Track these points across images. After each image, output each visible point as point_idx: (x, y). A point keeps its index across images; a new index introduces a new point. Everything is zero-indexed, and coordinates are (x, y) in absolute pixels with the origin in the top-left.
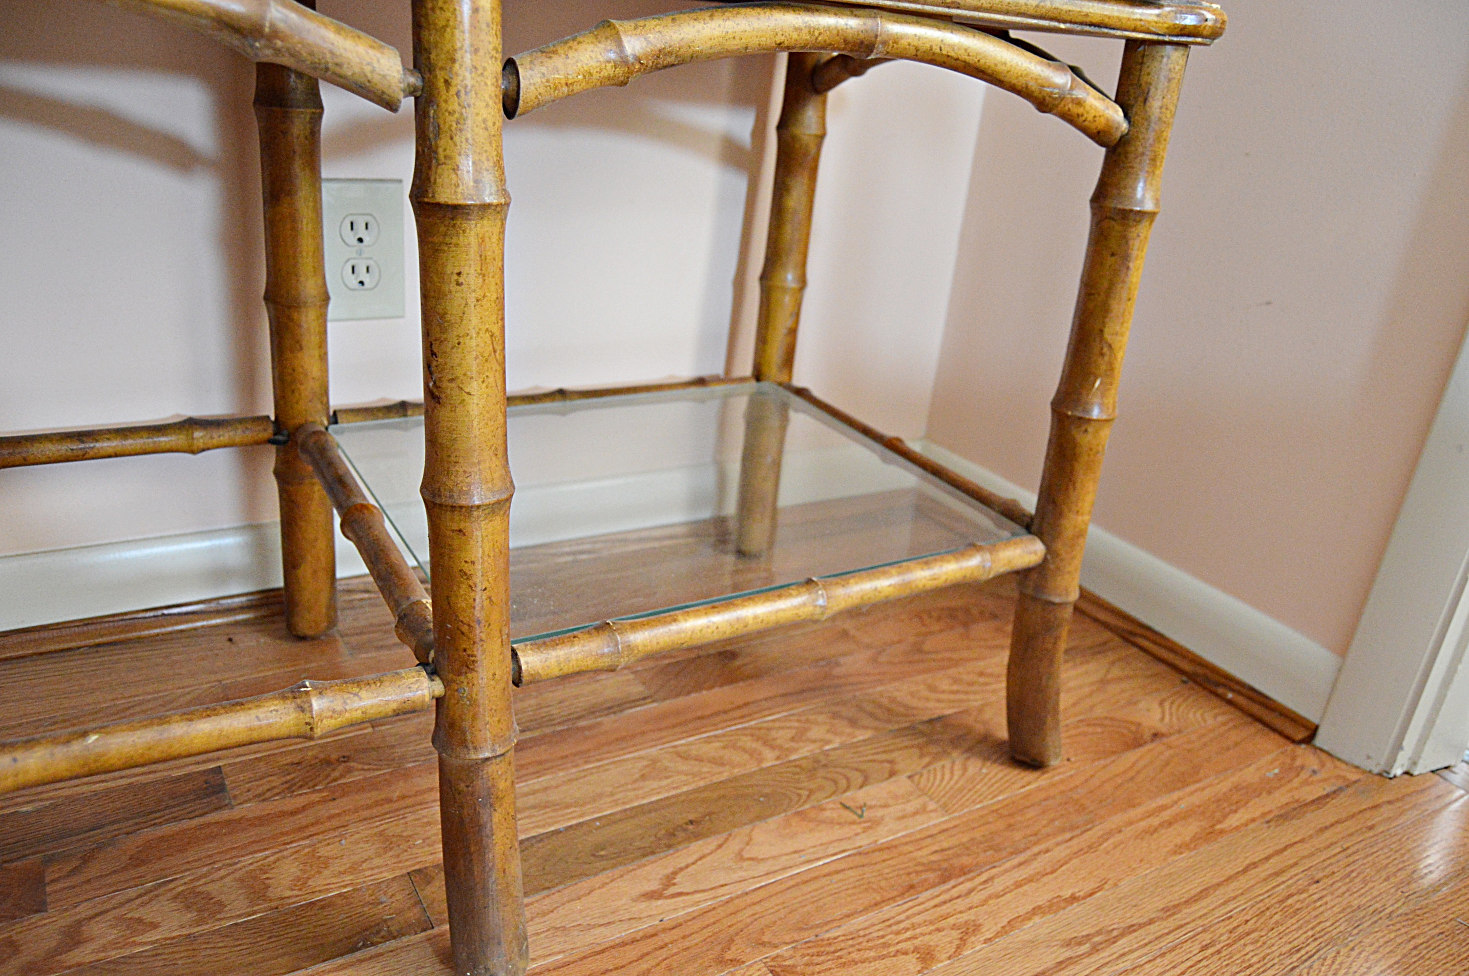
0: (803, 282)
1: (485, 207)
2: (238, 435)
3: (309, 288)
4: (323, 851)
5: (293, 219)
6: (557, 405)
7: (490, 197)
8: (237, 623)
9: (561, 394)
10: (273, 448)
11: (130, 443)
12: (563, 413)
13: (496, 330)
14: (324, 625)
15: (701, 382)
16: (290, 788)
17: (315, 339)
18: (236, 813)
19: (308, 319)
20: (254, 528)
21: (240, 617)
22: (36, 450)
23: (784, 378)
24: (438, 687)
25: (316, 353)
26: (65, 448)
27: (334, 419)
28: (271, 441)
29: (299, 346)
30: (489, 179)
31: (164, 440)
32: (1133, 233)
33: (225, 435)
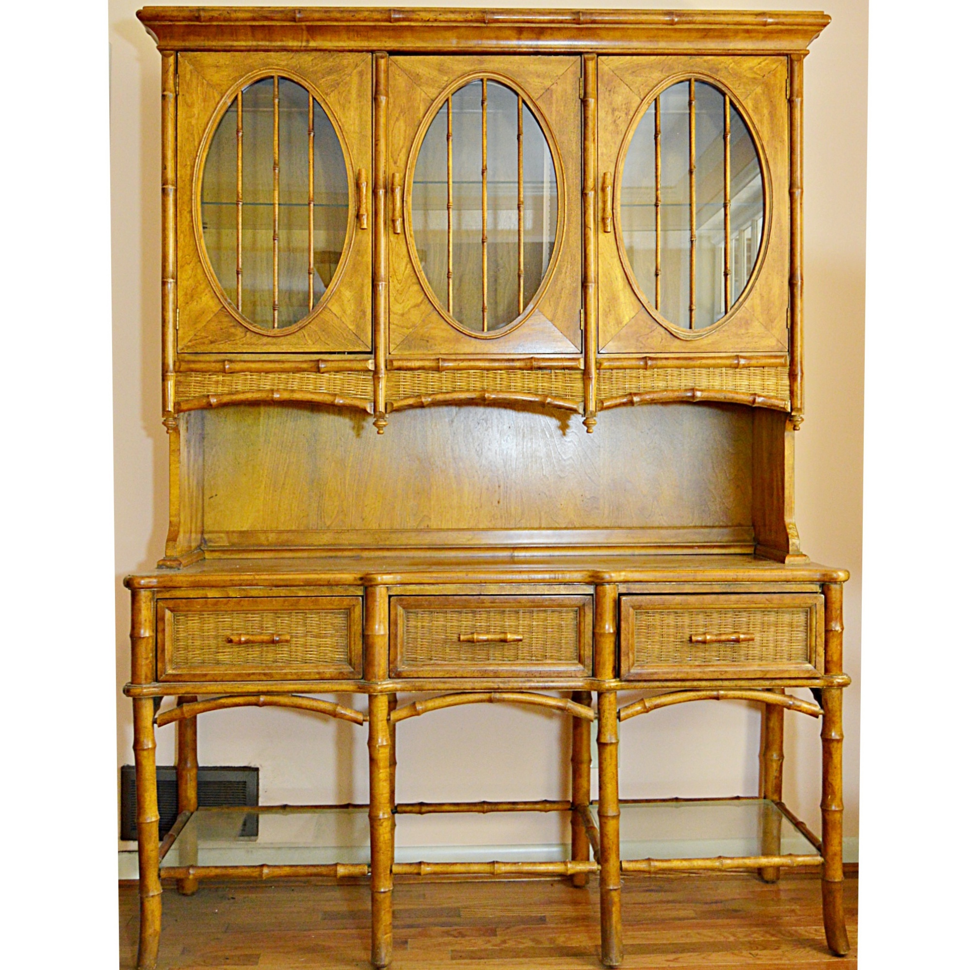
0: (781, 756)
1: (611, 744)
2: (560, 806)
3: (585, 757)
4: (572, 937)
5: (582, 734)
6: (674, 803)
7: (614, 741)
8: (555, 881)
9: (677, 799)
10: (571, 812)
11: (527, 807)
12: (676, 807)
13: (615, 771)
14: (584, 882)
15: (738, 798)
16: (566, 923)
17: (585, 774)
18: (549, 926)
19: (584, 767)
20: (563, 844)
21: (556, 879)
22: (500, 807)
23: (776, 797)
24: (600, 867)
25: (586, 779)
26: (509, 807)
27: (591, 803)
28: (570, 809)
29: (580, 776)
30: (613, 737)
31: (538, 806)
32: (831, 746)
33: (556, 806)
